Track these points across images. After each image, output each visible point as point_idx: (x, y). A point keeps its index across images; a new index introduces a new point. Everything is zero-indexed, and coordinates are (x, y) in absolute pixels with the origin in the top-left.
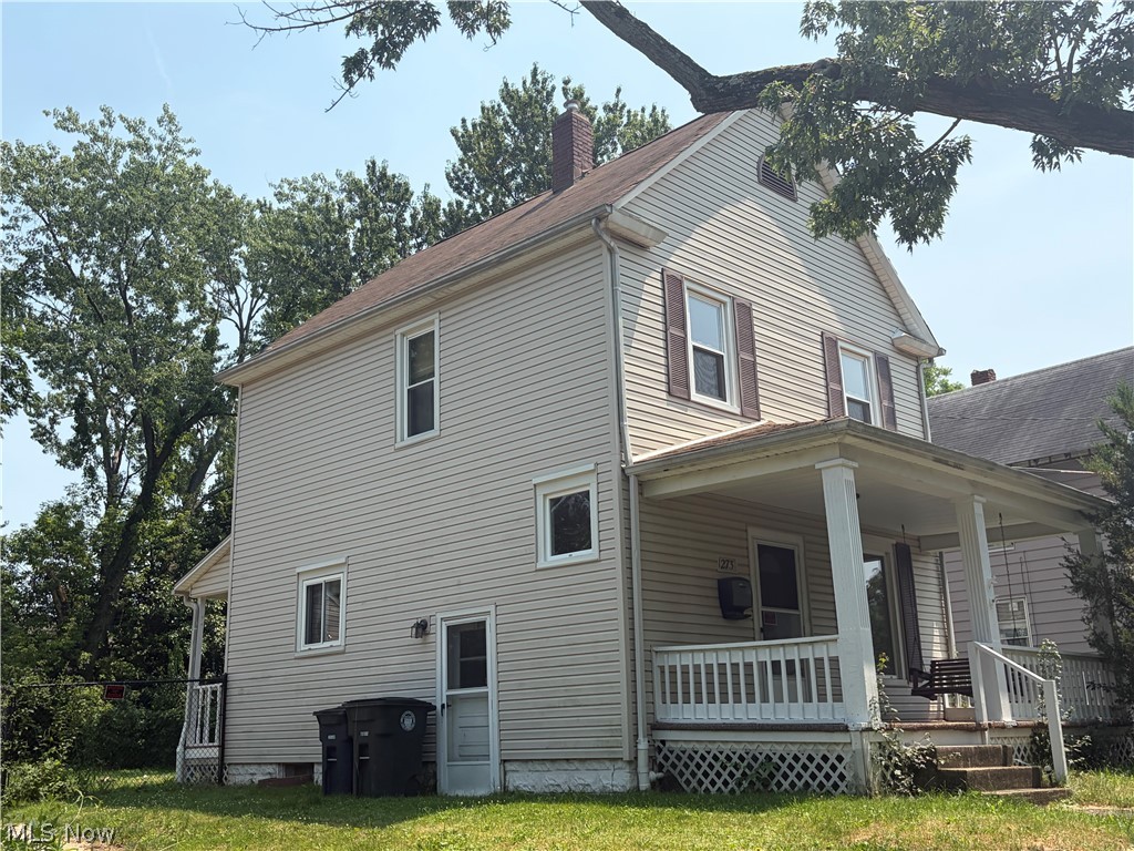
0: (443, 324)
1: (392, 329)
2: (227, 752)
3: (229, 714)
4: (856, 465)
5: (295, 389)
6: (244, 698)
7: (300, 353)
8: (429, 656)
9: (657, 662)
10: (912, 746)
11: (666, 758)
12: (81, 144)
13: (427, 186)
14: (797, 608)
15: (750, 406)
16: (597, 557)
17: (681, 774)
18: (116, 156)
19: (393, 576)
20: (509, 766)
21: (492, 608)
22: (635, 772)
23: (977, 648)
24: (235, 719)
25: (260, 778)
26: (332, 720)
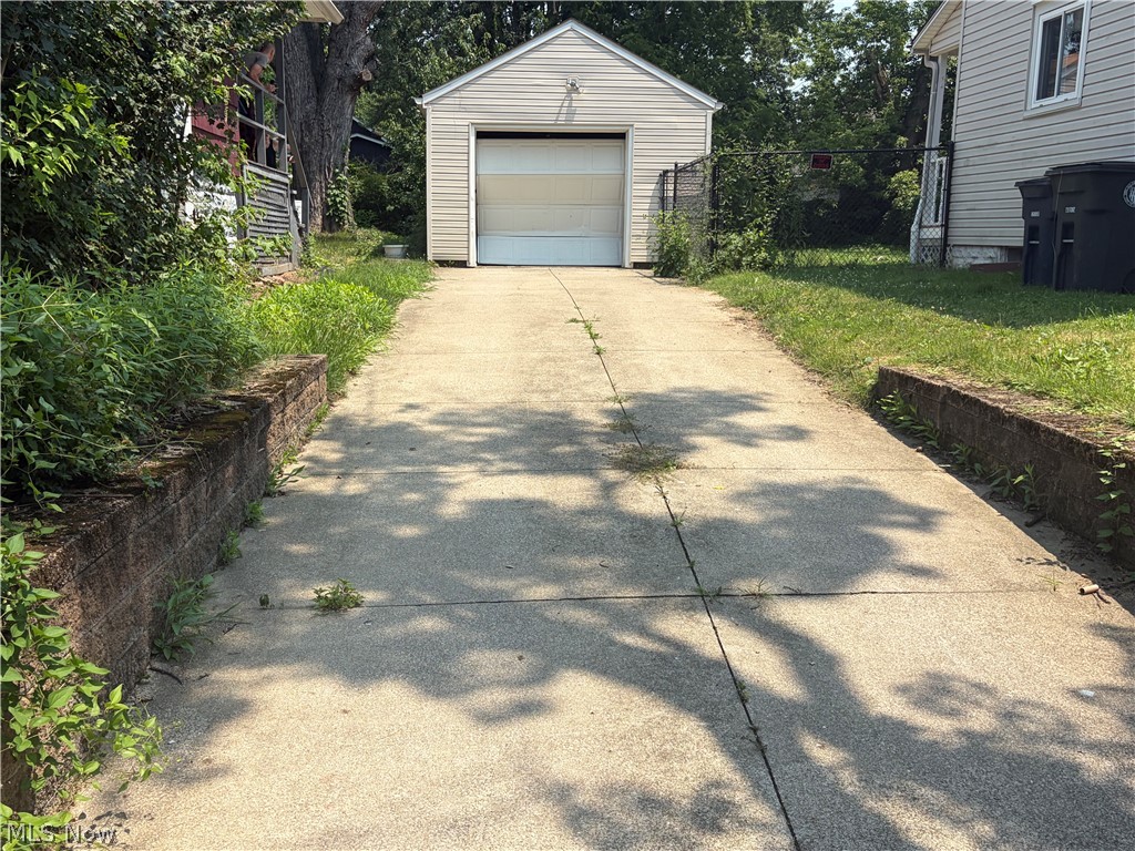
2: (952, 232)
3: (954, 189)
6: (970, 170)
24: (962, 193)
25: (980, 261)
26: (1034, 192)
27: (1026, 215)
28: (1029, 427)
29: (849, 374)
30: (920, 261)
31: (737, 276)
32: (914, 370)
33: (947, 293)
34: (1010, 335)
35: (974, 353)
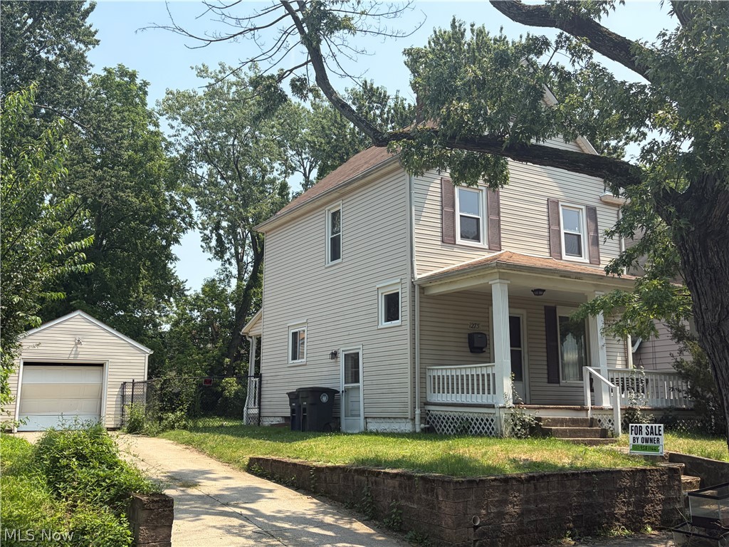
0: (344, 206)
1: (324, 208)
2: (262, 411)
3: (262, 393)
4: (509, 282)
5: (287, 235)
6: (268, 385)
7: (287, 218)
8: (337, 368)
9: (428, 373)
10: (529, 415)
11: (430, 418)
12: (210, 84)
13: (398, 91)
14: (520, 347)
15: (495, 244)
16: (400, 324)
17: (436, 426)
18: (229, 88)
19: (324, 329)
20: (368, 420)
21: (361, 346)
22: (414, 424)
23: (587, 370)
24: (265, 395)
25: (274, 423)
26: (294, 397)
27: (291, 405)
28: (295, 465)
29: (239, 462)
30: (248, 424)
31: (172, 432)
32: (261, 456)
33: (266, 434)
34: (288, 445)
35: (278, 450)
